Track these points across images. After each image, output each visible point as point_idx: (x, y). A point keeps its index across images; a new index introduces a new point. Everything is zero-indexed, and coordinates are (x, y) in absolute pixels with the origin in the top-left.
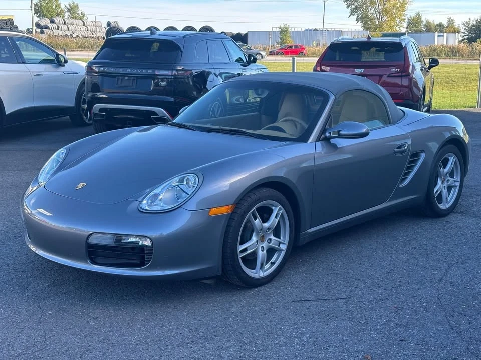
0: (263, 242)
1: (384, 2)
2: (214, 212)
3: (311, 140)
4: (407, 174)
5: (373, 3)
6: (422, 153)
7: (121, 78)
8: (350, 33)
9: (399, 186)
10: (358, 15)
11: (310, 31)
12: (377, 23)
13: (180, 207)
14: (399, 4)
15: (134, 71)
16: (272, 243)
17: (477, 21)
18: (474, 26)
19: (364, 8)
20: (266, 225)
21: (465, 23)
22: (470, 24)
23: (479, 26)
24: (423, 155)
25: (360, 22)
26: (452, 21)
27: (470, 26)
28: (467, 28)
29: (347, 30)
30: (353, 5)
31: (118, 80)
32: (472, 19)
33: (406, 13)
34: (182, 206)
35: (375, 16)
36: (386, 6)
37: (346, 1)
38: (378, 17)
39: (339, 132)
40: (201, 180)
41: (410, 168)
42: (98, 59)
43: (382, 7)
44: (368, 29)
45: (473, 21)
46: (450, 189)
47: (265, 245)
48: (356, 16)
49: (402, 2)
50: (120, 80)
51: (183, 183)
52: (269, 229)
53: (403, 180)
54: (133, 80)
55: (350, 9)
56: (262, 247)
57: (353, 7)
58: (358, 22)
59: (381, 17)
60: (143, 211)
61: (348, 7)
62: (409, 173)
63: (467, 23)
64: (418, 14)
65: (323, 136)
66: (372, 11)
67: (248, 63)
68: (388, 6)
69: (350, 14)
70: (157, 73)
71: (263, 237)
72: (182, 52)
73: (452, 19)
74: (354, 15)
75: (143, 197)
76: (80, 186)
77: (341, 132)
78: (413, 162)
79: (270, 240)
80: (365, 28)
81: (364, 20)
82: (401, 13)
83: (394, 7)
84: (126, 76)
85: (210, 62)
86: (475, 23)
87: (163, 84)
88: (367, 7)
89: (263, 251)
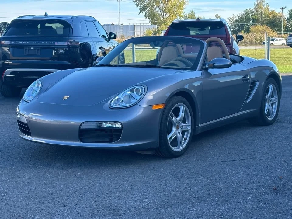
0: (178, 129)
1: (166, 2)
2: (155, 107)
3: (198, 69)
4: (249, 95)
5: (157, 2)
6: (257, 81)
7: (28, 48)
8: (142, 27)
9: (245, 102)
10: (146, 12)
11: (109, 25)
12: (162, 19)
13: (136, 104)
14: (178, 3)
15: (39, 43)
16: (183, 128)
17: (239, 17)
18: (236, 20)
19: (151, 6)
20: (178, 118)
21: (229, 18)
22: (234, 19)
23: (240, 20)
24: (258, 83)
25: (148, 18)
26: (219, 17)
27: (234, 20)
28: (231, 23)
29: (139, 24)
30: (141, 4)
31: (26, 49)
32: (235, 15)
33: (184, 10)
34: (137, 103)
35: (160, 13)
36: (168, 5)
37: (136, 1)
38: (162, 14)
39: (213, 64)
40: (146, 89)
41: (251, 91)
42: (7, 35)
43: (165, 6)
44: (155, 24)
45: (236, 17)
46: (272, 105)
47: (180, 130)
48: (144, 13)
49: (180, 2)
50: (28, 50)
51: (134, 91)
52: (180, 120)
53: (247, 98)
54: (38, 49)
55: (139, 7)
56: (179, 132)
57: (142, 6)
58: (146, 18)
59: (164, 14)
60: (112, 108)
61: (137, 6)
62: (250, 94)
63: (231, 18)
64: (192, 12)
65: (204, 67)
66: (157, 9)
67: (110, 39)
68: (169, 5)
69: (139, 12)
70: (56, 44)
71: (178, 126)
72: (72, 29)
73: (219, 15)
74: (142, 13)
75: (111, 100)
76: (65, 98)
77: (215, 65)
78: (252, 88)
79: (182, 126)
80: (152, 22)
81: (151, 16)
82: (181, 10)
83: (174, 6)
84: (32, 47)
85: (89, 36)
86: (237, 18)
87: (61, 51)
88: (153, 6)
89: (179, 134)
